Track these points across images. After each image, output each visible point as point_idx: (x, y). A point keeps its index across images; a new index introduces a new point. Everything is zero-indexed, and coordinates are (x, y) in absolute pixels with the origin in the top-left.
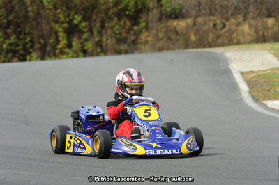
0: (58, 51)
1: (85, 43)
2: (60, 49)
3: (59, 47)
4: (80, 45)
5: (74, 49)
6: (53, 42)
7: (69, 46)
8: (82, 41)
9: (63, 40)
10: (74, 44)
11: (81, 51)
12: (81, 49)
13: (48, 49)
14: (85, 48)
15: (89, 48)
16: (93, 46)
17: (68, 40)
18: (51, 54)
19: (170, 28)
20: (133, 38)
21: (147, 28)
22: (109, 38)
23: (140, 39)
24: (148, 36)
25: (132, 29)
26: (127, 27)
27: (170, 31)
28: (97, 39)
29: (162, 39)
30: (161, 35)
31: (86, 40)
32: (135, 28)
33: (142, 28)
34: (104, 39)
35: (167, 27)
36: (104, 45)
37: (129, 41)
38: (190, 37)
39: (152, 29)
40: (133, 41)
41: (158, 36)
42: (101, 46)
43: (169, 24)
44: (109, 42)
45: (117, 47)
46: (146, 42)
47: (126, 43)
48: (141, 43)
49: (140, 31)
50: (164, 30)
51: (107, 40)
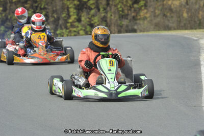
0: (69, 25)
1: (93, 19)
2: (71, 23)
3: (70, 21)
4: (88, 20)
5: (82, 23)
6: (65, 17)
7: (79, 20)
8: (90, 16)
9: (74, 15)
10: (83, 19)
11: (88, 25)
12: (89, 23)
13: (61, 22)
14: (92, 22)
15: (95, 23)
16: (98, 21)
17: (77, 15)
18: (63, 27)
19: (166, 7)
20: (133, 14)
21: (145, 5)
22: (113, 15)
23: (140, 16)
24: (146, 13)
25: (133, 7)
26: (128, 5)
27: (166, 9)
28: (103, 15)
29: (158, 15)
30: (157, 12)
31: (93, 16)
32: (136, 6)
33: (142, 6)
34: (109, 15)
35: (163, 5)
36: (108, 20)
37: (130, 17)
38: (182, 15)
39: (150, 7)
40: (134, 17)
41: (155, 13)
42: (106, 21)
43: (165, 2)
44: (113, 17)
45: (119, 22)
46: (145, 18)
47: (127, 19)
48: (139, 19)
49: (140, 9)
50: (160, 8)
51: (111, 15)
